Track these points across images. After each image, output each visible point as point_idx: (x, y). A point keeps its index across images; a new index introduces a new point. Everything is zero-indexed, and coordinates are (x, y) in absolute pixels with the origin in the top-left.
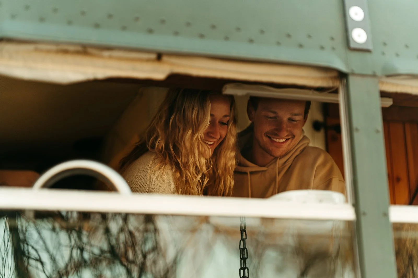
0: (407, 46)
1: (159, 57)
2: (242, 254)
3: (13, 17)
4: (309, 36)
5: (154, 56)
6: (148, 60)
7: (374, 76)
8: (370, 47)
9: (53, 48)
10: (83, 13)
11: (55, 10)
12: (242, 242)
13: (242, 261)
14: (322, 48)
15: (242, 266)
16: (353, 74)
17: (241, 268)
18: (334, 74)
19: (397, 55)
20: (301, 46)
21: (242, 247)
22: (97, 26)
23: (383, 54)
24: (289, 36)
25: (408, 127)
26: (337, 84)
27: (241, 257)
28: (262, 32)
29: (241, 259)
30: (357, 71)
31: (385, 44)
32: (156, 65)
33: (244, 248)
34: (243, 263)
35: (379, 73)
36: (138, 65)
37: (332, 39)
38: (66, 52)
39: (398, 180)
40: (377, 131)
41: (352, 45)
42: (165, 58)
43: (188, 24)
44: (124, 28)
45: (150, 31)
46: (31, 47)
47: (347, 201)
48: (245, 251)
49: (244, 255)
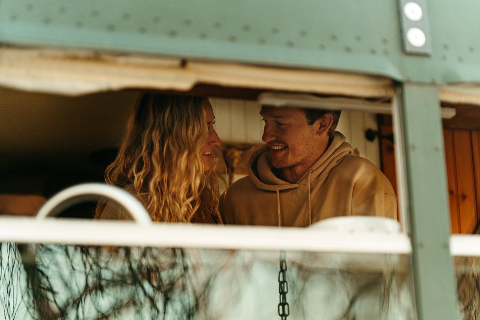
0: (472, 49)
1: (184, 63)
2: (282, 288)
3: (14, 18)
4: (358, 38)
5: (177, 63)
6: (171, 68)
7: (433, 84)
8: (429, 51)
9: (60, 53)
10: (95, 13)
11: (63, 10)
12: (281, 274)
13: (282, 296)
14: (373, 52)
15: (282, 302)
16: (409, 82)
17: (280, 304)
18: (387, 82)
19: (460, 59)
20: (348, 50)
21: (281, 279)
22: (111, 28)
23: (444, 58)
24: (334, 38)
25: (475, 135)
26: (390, 93)
27: (281, 291)
28: (303, 33)
29: (281, 293)
30: (414, 78)
31: (446, 47)
32: (181, 73)
33: (284, 281)
34: (283, 298)
35: (439, 81)
36: (160, 73)
37: (385, 41)
38: (74, 58)
39: (464, 197)
40: (437, 149)
41: (408, 49)
42: (190, 65)
43: (217, 25)
44: (143, 30)
45: (173, 34)
46: (34, 53)
47: (401, 230)
48: (285, 284)
49: (284, 288)
